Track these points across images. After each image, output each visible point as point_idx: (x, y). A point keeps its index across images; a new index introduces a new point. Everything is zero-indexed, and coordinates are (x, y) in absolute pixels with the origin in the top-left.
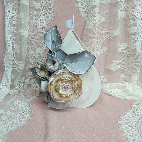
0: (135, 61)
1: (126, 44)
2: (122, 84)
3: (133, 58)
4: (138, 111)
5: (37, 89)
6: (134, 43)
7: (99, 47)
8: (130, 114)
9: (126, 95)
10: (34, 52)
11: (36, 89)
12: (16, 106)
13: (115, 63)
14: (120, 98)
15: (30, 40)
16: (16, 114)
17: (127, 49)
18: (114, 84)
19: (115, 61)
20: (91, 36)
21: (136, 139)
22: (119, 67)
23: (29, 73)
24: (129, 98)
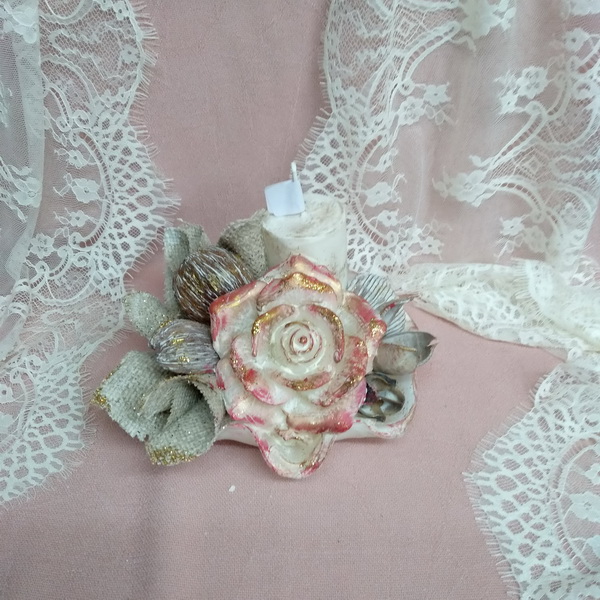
0: (578, 161)
1: (543, 72)
2: (508, 269)
3: (569, 144)
4: (560, 423)
5: (117, 289)
6: (582, 70)
7: (406, 89)
8: (523, 432)
9: (522, 320)
10: (84, 115)
11: (112, 291)
12: (19, 380)
13: (483, 169)
14: (495, 336)
15: (58, 52)
16: (20, 423)
17: (547, 97)
18: (471, 267)
19: (483, 159)
20: (366, 36)
21: (546, 563)
22: (498, 188)
23: (70, 219)
24: (534, 337)
